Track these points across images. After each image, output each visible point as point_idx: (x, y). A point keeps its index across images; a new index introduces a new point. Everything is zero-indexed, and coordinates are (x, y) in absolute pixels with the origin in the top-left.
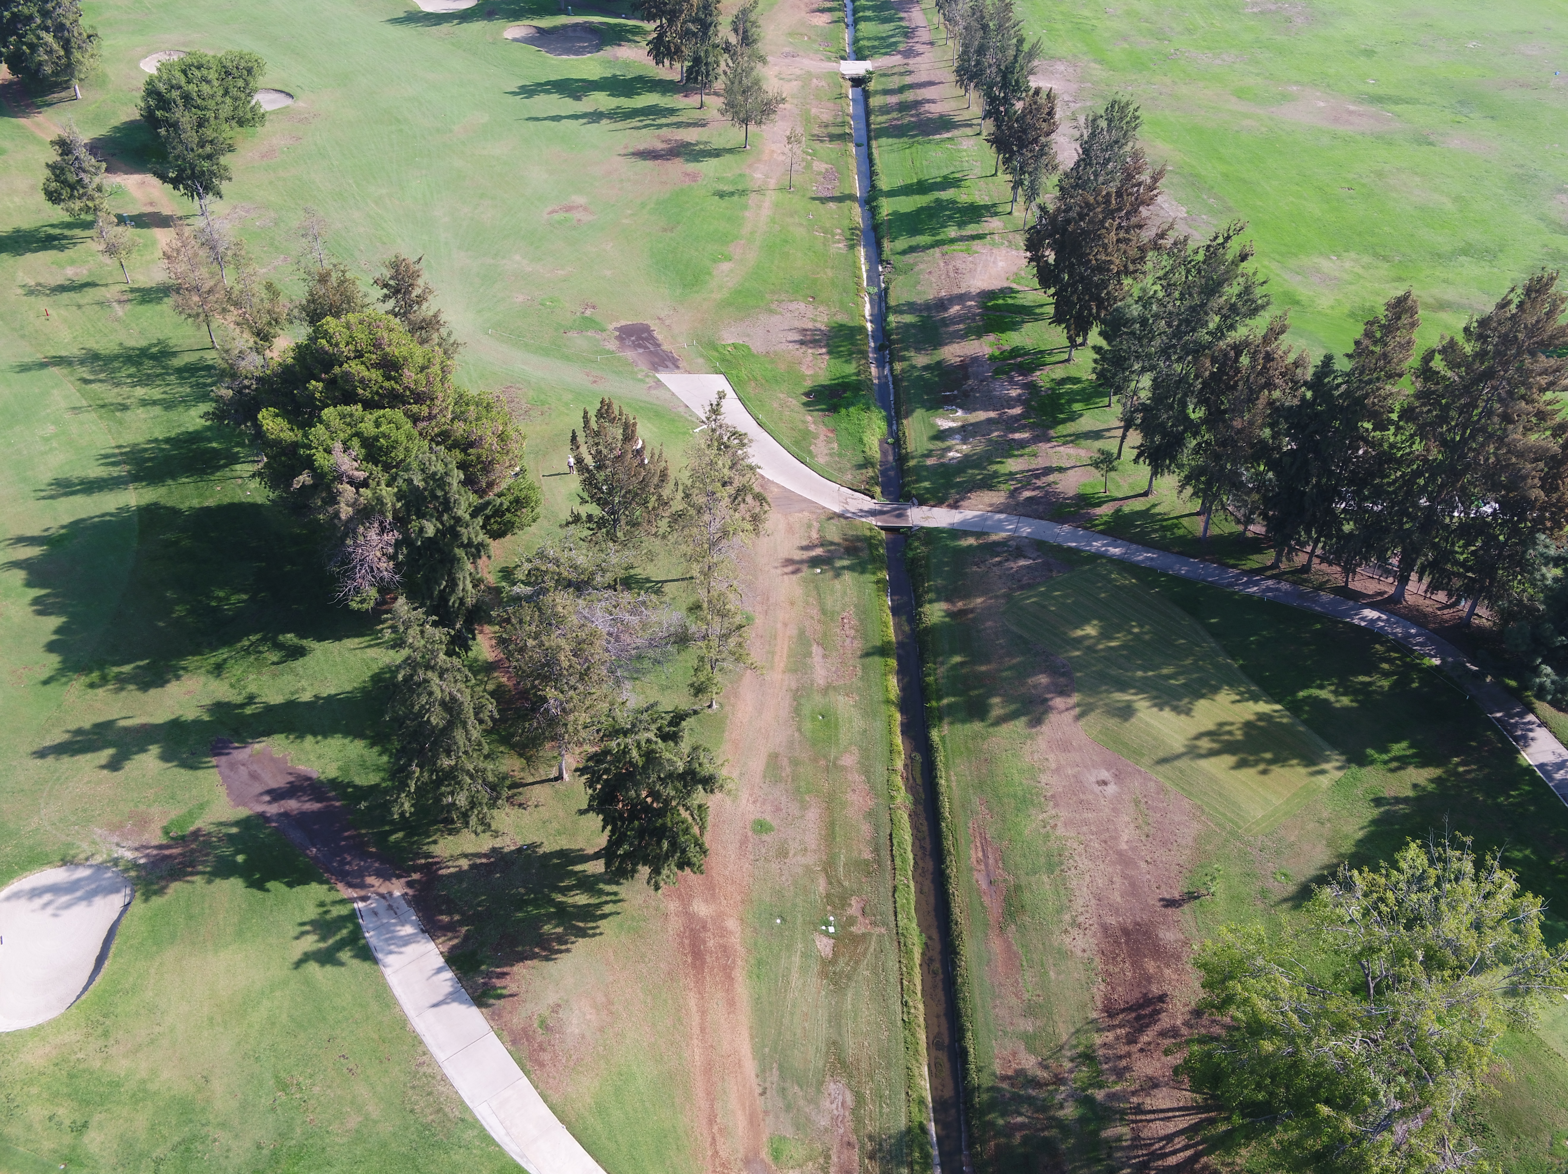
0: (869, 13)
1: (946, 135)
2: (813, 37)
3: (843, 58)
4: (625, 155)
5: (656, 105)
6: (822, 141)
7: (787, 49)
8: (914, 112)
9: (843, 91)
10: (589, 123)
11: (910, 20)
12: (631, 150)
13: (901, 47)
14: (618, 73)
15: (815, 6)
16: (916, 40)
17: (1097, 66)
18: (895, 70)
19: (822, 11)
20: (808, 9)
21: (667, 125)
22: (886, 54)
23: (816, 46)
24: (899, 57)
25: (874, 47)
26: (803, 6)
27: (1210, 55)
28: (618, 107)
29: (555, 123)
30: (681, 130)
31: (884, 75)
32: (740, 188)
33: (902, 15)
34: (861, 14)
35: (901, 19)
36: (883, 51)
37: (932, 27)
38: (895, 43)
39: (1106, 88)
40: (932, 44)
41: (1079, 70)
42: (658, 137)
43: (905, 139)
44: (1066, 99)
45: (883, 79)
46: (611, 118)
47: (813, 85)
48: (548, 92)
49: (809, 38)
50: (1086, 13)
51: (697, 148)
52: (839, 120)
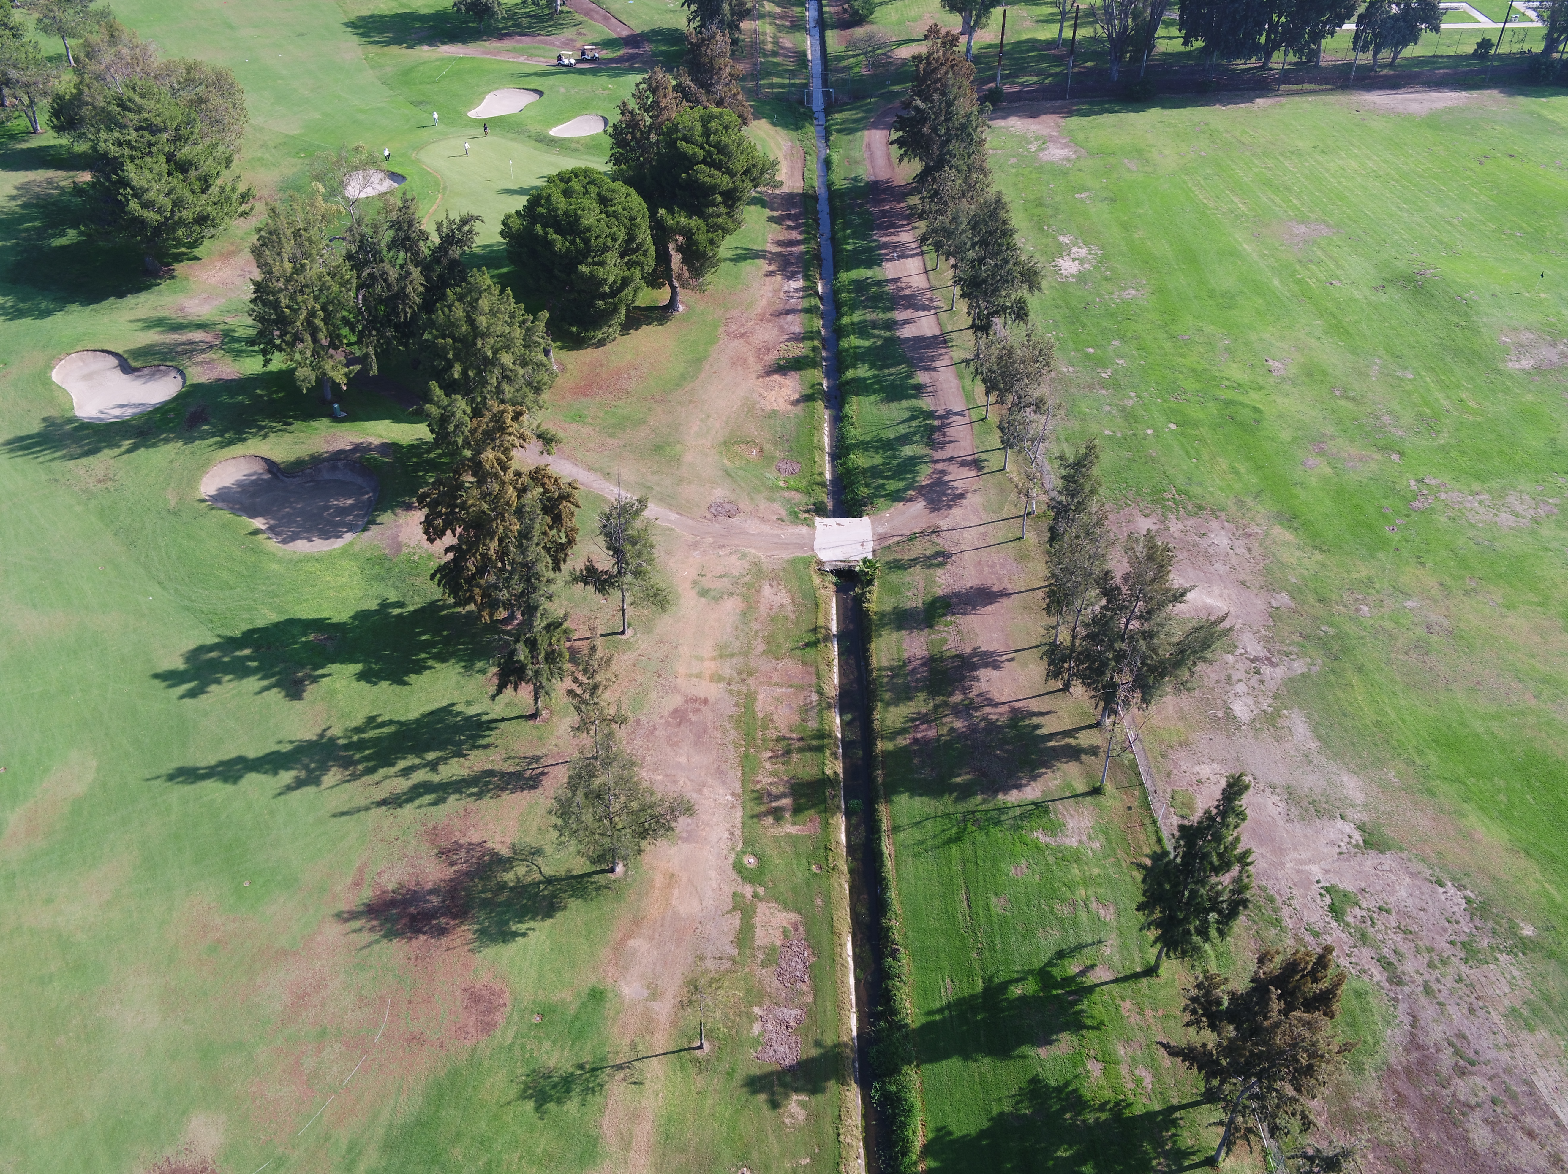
0: (863, 371)
1: (1032, 792)
2: (768, 447)
3: (820, 510)
4: (353, 916)
5: (447, 710)
6: (777, 814)
7: (719, 493)
8: (957, 698)
9: (821, 622)
10: (299, 784)
11: (934, 394)
12: (367, 894)
13: (924, 475)
14: (393, 597)
15: (772, 357)
16: (948, 452)
17: (1288, 536)
18: (918, 549)
19: (783, 368)
20: (758, 368)
21: (458, 786)
22: (896, 497)
23: (771, 475)
24: (919, 506)
25: (874, 472)
26: (751, 359)
27: (1485, 497)
28: (371, 721)
29: (229, 788)
30: (485, 803)
31: (897, 566)
32: (586, 1057)
33: (922, 377)
34: (850, 374)
35: (919, 389)
36: (892, 485)
37: (975, 415)
38: (911, 463)
39: (1320, 610)
40: (976, 464)
41: (1257, 551)
42: (433, 834)
43: (946, 804)
44: (1252, 653)
45: (895, 578)
46: (346, 763)
47: (763, 609)
48: (240, 670)
49: (761, 451)
50: (1236, 372)
51: (509, 877)
52: (812, 725)
